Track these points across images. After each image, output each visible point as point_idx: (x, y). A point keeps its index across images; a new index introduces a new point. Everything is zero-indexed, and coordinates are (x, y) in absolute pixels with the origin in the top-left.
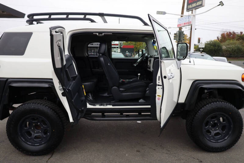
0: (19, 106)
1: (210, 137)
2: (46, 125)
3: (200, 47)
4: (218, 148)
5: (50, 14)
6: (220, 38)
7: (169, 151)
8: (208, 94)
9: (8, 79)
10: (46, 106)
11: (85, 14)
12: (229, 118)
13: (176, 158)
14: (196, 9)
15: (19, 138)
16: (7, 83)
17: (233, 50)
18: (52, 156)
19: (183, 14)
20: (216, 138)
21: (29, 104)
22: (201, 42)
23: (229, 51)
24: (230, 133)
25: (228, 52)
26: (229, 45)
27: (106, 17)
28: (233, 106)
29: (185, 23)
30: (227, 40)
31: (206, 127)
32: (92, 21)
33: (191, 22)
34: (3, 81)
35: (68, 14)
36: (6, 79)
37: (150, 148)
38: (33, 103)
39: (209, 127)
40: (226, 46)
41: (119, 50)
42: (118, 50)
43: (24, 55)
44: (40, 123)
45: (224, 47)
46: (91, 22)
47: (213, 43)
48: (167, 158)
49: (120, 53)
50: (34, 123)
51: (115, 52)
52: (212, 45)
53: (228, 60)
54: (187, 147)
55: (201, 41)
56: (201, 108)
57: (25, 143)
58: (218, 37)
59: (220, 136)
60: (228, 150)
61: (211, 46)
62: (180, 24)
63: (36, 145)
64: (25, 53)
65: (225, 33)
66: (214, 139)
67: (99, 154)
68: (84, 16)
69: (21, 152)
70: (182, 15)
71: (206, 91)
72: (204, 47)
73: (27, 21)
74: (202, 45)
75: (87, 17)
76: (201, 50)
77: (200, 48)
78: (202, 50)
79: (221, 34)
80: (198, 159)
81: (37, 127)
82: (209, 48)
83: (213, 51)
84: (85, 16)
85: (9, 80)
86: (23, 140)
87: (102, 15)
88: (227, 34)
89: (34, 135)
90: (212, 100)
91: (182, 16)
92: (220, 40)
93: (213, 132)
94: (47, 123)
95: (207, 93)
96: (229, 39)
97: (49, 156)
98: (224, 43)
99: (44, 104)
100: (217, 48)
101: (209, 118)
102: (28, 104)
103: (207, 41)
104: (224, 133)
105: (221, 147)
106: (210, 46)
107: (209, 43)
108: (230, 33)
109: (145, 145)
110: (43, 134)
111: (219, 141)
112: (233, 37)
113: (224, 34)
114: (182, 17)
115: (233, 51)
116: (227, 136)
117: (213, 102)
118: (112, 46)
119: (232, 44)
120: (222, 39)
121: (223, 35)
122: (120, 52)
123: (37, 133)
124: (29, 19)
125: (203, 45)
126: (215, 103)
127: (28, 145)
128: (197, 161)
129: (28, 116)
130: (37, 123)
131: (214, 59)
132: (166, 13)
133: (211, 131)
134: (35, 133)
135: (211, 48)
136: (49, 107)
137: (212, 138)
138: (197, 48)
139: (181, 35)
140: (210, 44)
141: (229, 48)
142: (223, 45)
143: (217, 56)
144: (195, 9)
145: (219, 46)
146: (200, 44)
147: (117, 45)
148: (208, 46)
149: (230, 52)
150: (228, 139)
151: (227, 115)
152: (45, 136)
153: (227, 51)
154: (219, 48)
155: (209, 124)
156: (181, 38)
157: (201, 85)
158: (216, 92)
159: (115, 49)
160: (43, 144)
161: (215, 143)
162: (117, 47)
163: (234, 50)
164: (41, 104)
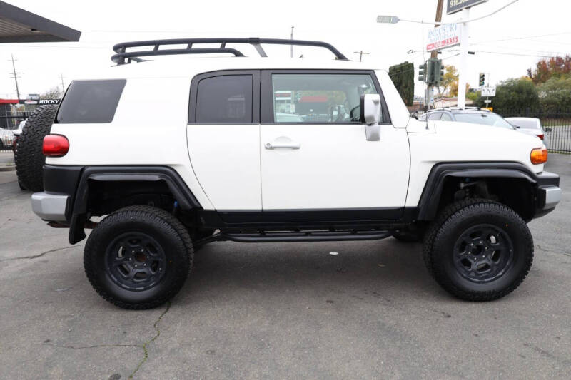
0: (103, 220)
1: (470, 272)
2: (156, 252)
3: (483, 94)
4: (484, 293)
5: (157, 43)
6: (533, 72)
7: (389, 301)
8: (467, 190)
9: (84, 167)
10: (156, 216)
11: (224, 41)
12: (506, 234)
13: (401, 312)
14: (469, 8)
15: (108, 277)
16: (83, 176)
17: (564, 99)
18: (167, 310)
19: (440, 21)
20: (481, 274)
21: (125, 213)
22: (486, 84)
23: (555, 103)
24: (508, 264)
25: (552, 106)
26: (555, 90)
27: (263, 46)
28: (513, 213)
29: (443, 42)
30: (551, 76)
31: (461, 252)
32: (238, 54)
33: (457, 38)
34: (76, 171)
35: (190, 42)
36: (80, 168)
37: (354, 296)
38: (132, 211)
39: (467, 252)
40: (547, 92)
41: (293, 108)
42: (289, 106)
43: (112, 123)
44: (145, 249)
45: (542, 95)
46: (234, 55)
47: (515, 85)
48: (385, 311)
49: (295, 115)
50: (133, 248)
51: (283, 111)
52: (513, 91)
53: (542, 125)
54: (426, 294)
55: (486, 82)
56: (450, 216)
57: (118, 285)
58: (529, 71)
59: (489, 270)
60: (505, 297)
61: (512, 93)
62: (433, 45)
63: (138, 289)
64: (115, 117)
65: (548, 60)
66: (477, 276)
67: (255, 306)
68: (221, 44)
69: (111, 303)
70: (438, 23)
71: (462, 185)
72: (493, 94)
73: (113, 58)
74: (489, 91)
75: (228, 46)
76: (487, 101)
77: (485, 98)
78: (490, 101)
79: (538, 62)
80: (443, 313)
81: (139, 256)
82: (506, 97)
83: (516, 103)
84: (223, 45)
85: (87, 170)
86: (114, 281)
87: (255, 41)
88: (552, 61)
89: (134, 271)
90: (471, 201)
91: (436, 26)
92: (533, 76)
93: (476, 264)
94: (158, 249)
95: (464, 188)
96: (555, 75)
97: (163, 310)
98: (542, 84)
99: (151, 212)
100: (524, 96)
101: (466, 235)
102: (123, 212)
103: (502, 82)
104: (497, 265)
105: (490, 292)
106: (509, 92)
107: (505, 84)
108: (559, 59)
109: (344, 292)
110: (150, 270)
111: (486, 280)
112: (567, 68)
113: (544, 62)
114: (438, 28)
115: (565, 103)
116: (503, 271)
117: (473, 205)
118: (277, 99)
119: (561, 86)
120: (539, 75)
121: (542, 66)
122: (294, 111)
123: (139, 267)
124: (116, 53)
125: (491, 89)
126: (477, 206)
127: (124, 290)
128: (442, 315)
129: (123, 235)
130: (140, 248)
131: (507, 122)
132: (399, 20)
133: (472, 262)
134: (135, 268)
135: (511, 98)
136: (162, 219)
137: (473, 274)
138: (478, 98)
139: (436, 70)
140: (509, 88)
141: (555, 95)
142: (539, 90)
143: (525, 116)
144: (466, 8)
145: (529, 92)
146: (483, 87)
147: (288, 95)
148: (504, 92)
149: (558, 105)
150: (504, 275)
151: (500, 230)
152: (153, 273)
153: (548, 103)
154: (531, 96)
155: (467, 247)
156: (436, 76)
157: (448, 172)
158: (484, 187)
159: (283, 106)
160: (153, 286)
161: (478, 285)
162: (289, 101)
163: (568, 100)
164: (147, 213)
